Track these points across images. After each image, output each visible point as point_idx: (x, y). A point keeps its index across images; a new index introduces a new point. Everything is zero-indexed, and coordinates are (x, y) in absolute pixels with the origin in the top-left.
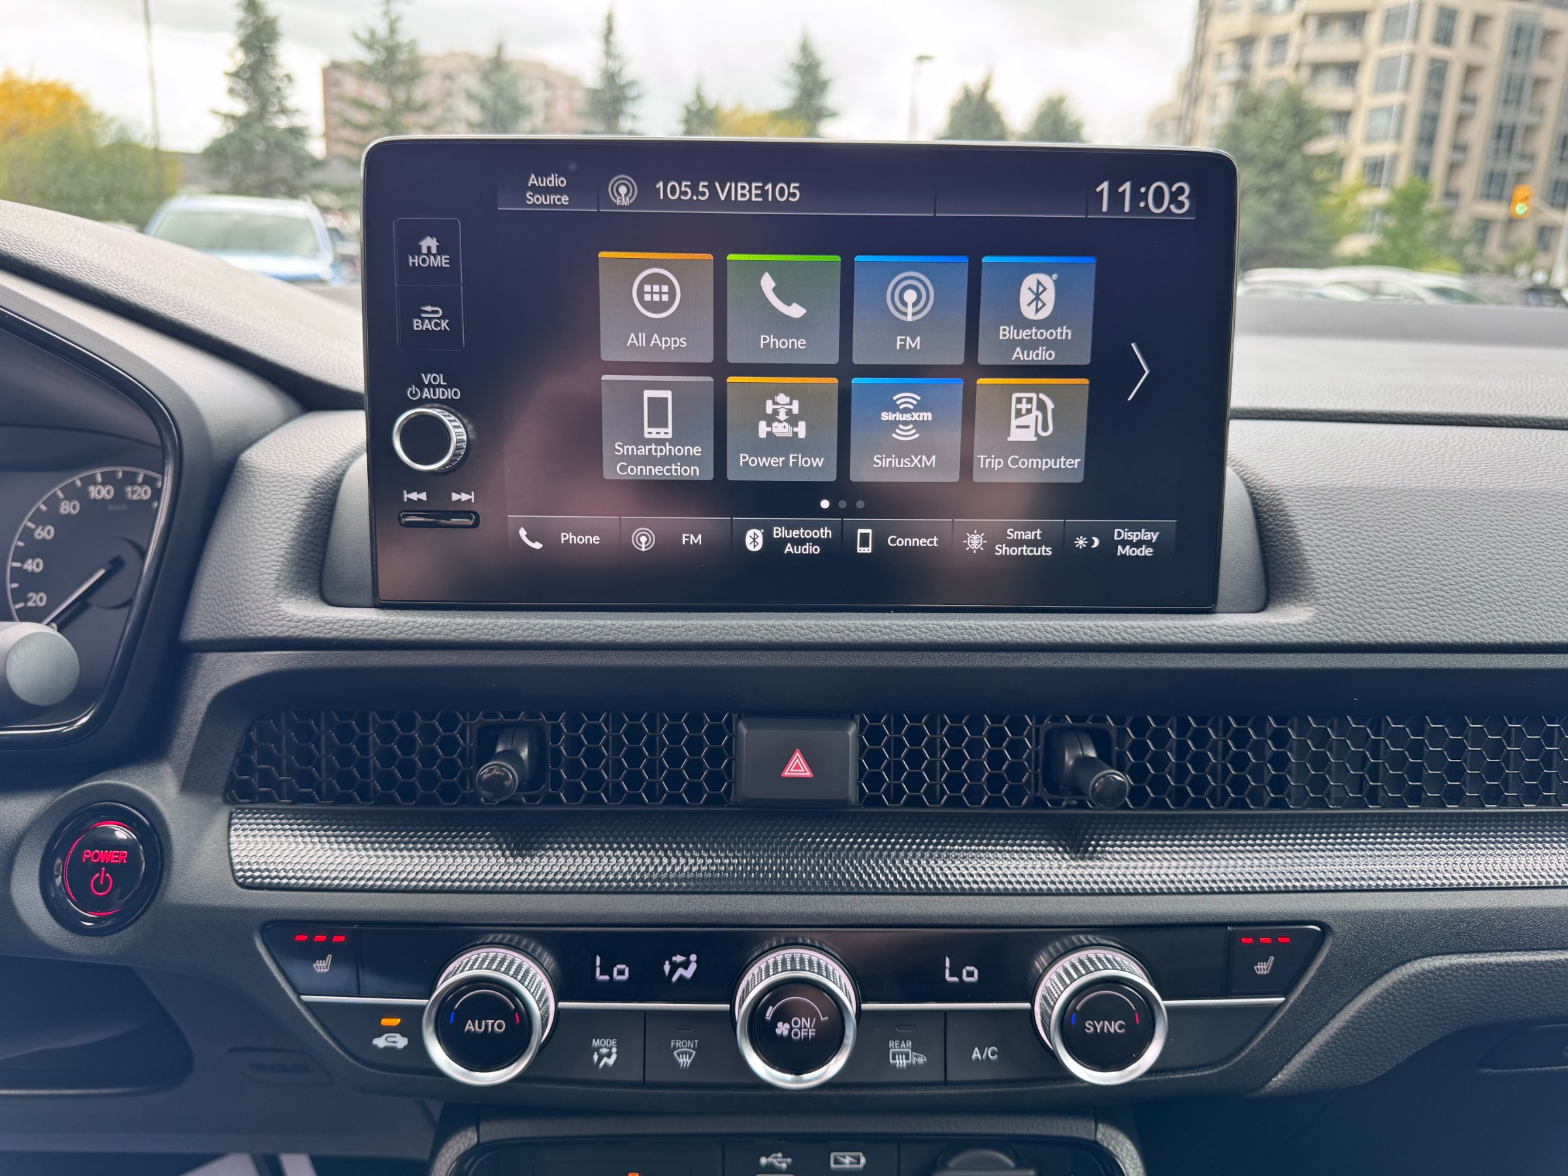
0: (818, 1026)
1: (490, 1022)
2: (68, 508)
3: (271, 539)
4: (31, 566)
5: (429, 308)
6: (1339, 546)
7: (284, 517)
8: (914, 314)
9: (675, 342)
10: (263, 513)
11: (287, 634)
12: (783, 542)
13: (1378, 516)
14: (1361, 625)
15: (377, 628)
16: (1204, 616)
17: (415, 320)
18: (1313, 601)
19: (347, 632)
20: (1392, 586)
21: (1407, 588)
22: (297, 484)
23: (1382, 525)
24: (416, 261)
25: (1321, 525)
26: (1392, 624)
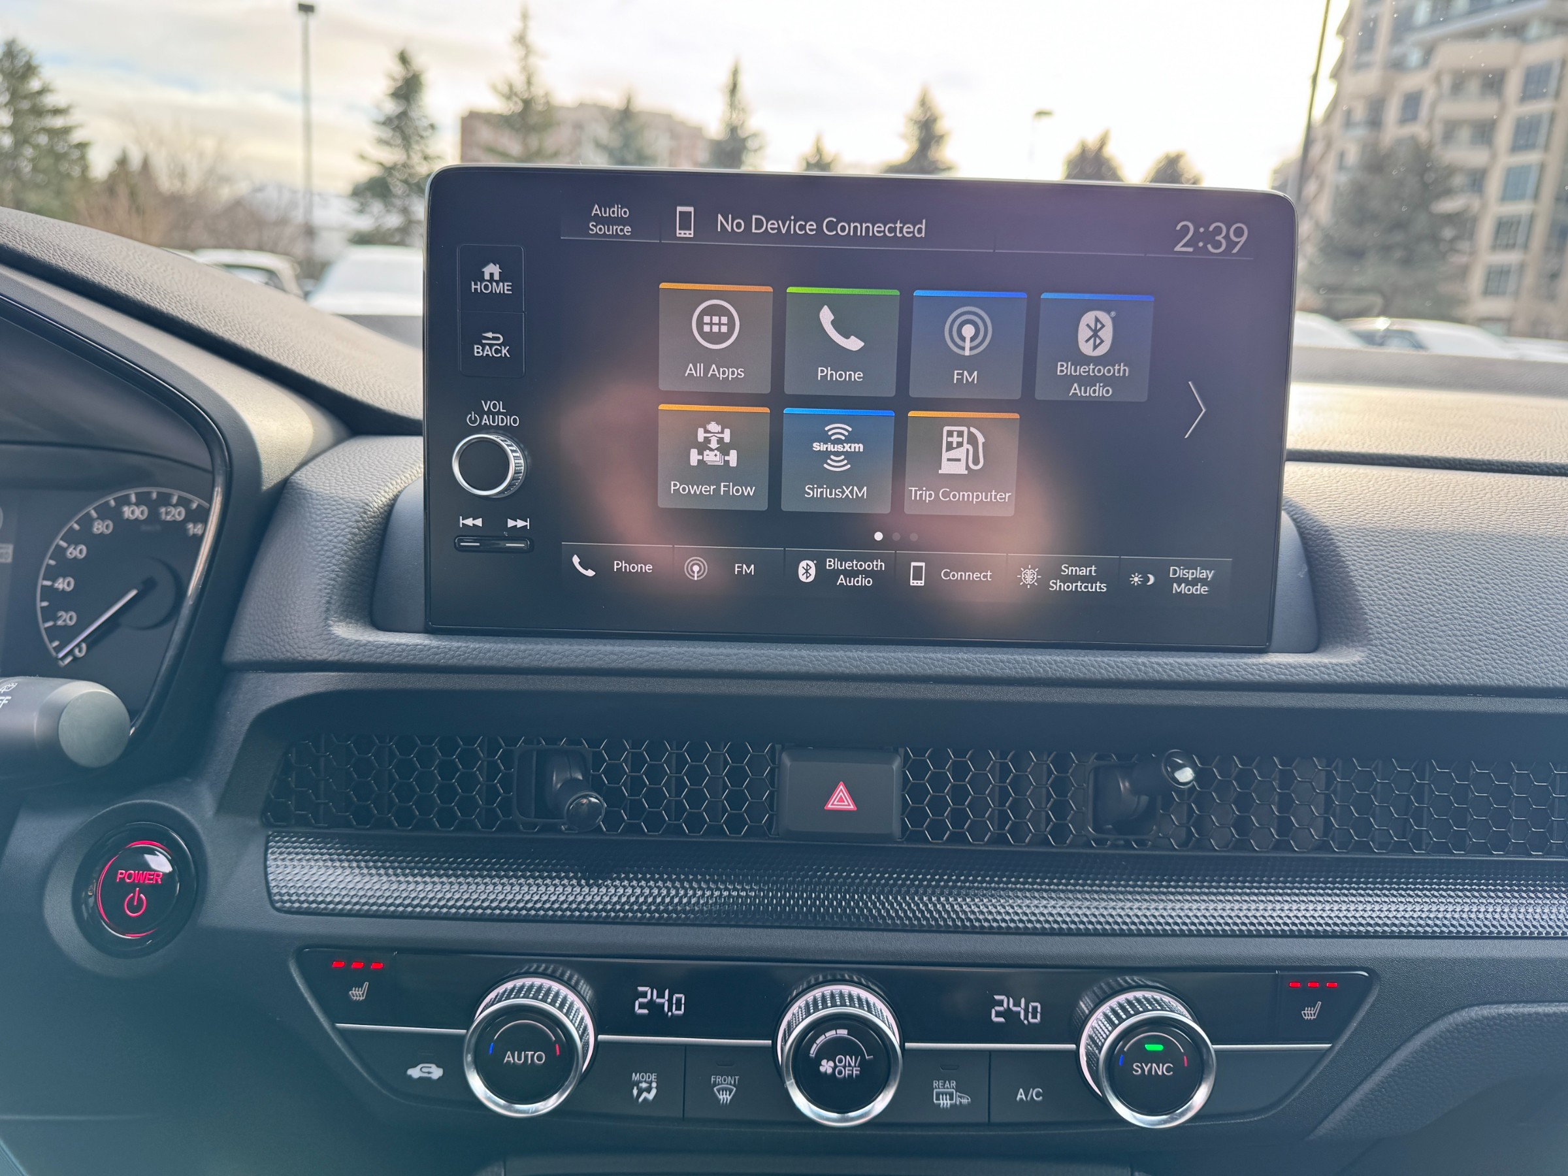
0: (863, 1065)
1: (530, 1053)
2: (99, 527)
3: (322, 562)
4: (61, 584)
5: (490, 335)
6: (1391, 588)
7: (335, 540)
8: (971, 349)
9: (733, 373)
10: (314, 535)
11: (337, 658)
12: (837, 573)
13: (1429, 559)
14: (1413, 666)
15: (429, 653)
16: (1257, 656)
17: (476, 346)
18: (1365, 642)
19: (400, 656)
20: (1444, 628)
21: (1459, 630)
22: (349, 507)
23: (1433, 568)
24: (479, 287)
25: (1372, 566)
26: (1445, 666)
